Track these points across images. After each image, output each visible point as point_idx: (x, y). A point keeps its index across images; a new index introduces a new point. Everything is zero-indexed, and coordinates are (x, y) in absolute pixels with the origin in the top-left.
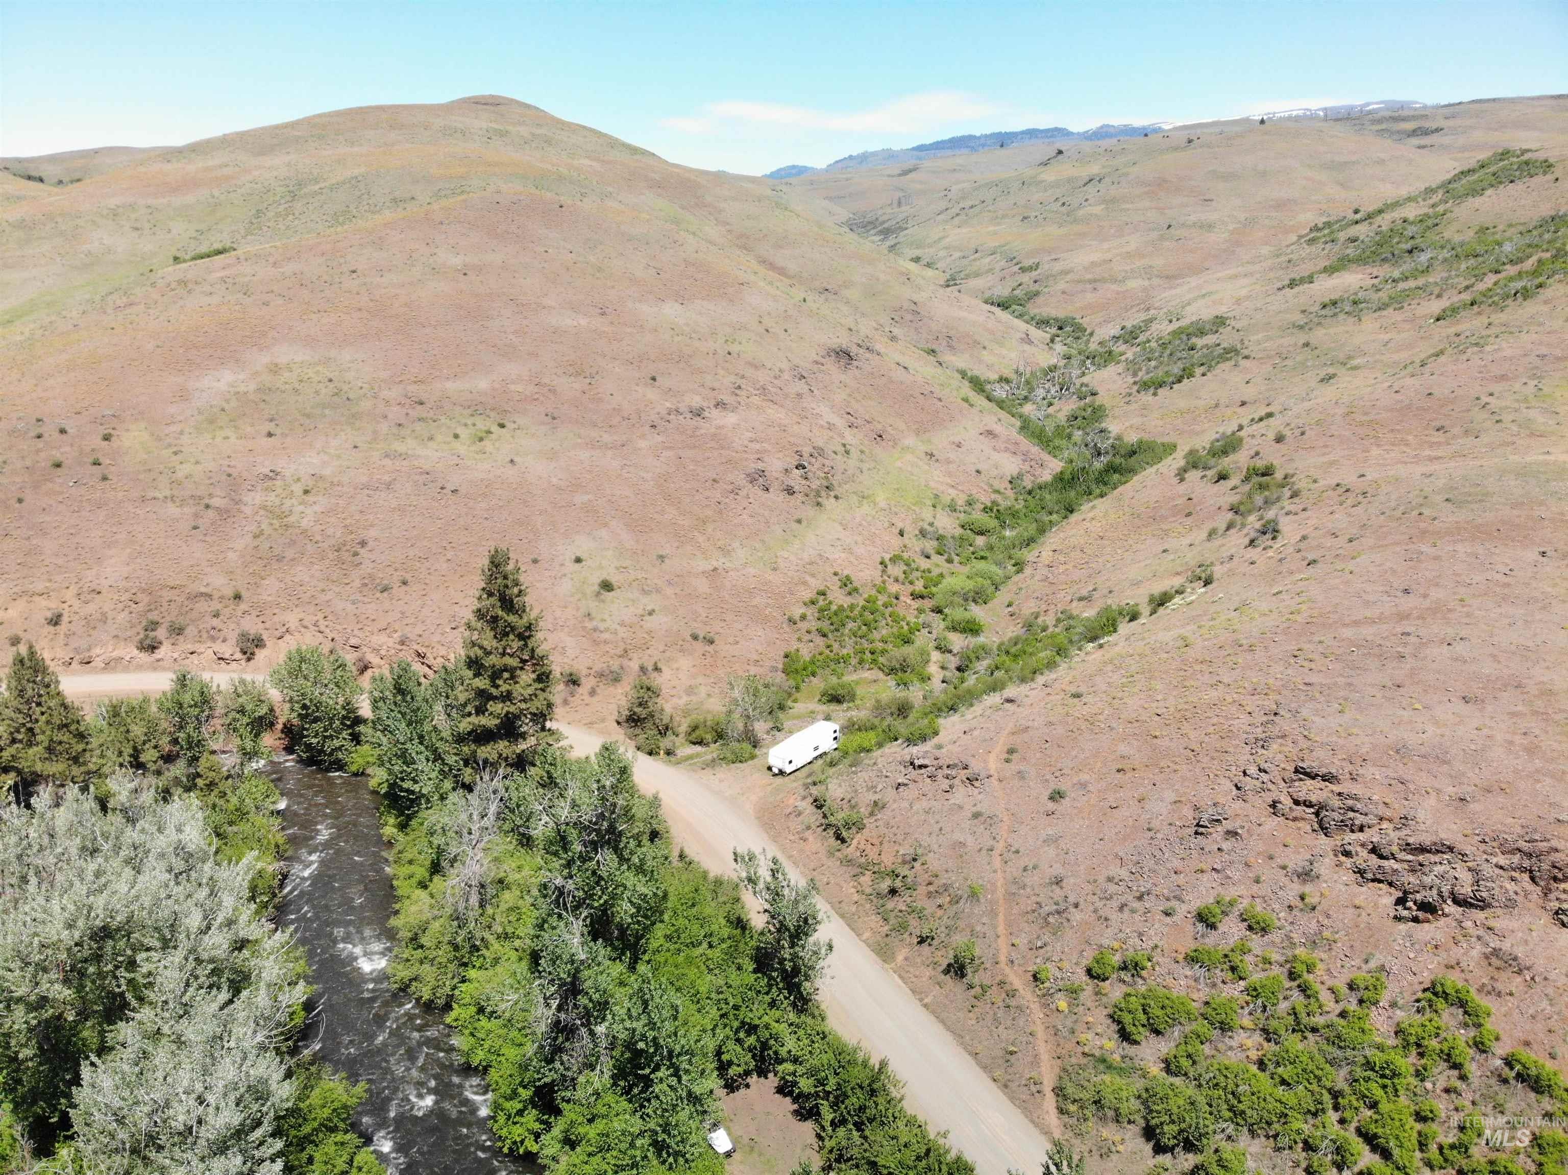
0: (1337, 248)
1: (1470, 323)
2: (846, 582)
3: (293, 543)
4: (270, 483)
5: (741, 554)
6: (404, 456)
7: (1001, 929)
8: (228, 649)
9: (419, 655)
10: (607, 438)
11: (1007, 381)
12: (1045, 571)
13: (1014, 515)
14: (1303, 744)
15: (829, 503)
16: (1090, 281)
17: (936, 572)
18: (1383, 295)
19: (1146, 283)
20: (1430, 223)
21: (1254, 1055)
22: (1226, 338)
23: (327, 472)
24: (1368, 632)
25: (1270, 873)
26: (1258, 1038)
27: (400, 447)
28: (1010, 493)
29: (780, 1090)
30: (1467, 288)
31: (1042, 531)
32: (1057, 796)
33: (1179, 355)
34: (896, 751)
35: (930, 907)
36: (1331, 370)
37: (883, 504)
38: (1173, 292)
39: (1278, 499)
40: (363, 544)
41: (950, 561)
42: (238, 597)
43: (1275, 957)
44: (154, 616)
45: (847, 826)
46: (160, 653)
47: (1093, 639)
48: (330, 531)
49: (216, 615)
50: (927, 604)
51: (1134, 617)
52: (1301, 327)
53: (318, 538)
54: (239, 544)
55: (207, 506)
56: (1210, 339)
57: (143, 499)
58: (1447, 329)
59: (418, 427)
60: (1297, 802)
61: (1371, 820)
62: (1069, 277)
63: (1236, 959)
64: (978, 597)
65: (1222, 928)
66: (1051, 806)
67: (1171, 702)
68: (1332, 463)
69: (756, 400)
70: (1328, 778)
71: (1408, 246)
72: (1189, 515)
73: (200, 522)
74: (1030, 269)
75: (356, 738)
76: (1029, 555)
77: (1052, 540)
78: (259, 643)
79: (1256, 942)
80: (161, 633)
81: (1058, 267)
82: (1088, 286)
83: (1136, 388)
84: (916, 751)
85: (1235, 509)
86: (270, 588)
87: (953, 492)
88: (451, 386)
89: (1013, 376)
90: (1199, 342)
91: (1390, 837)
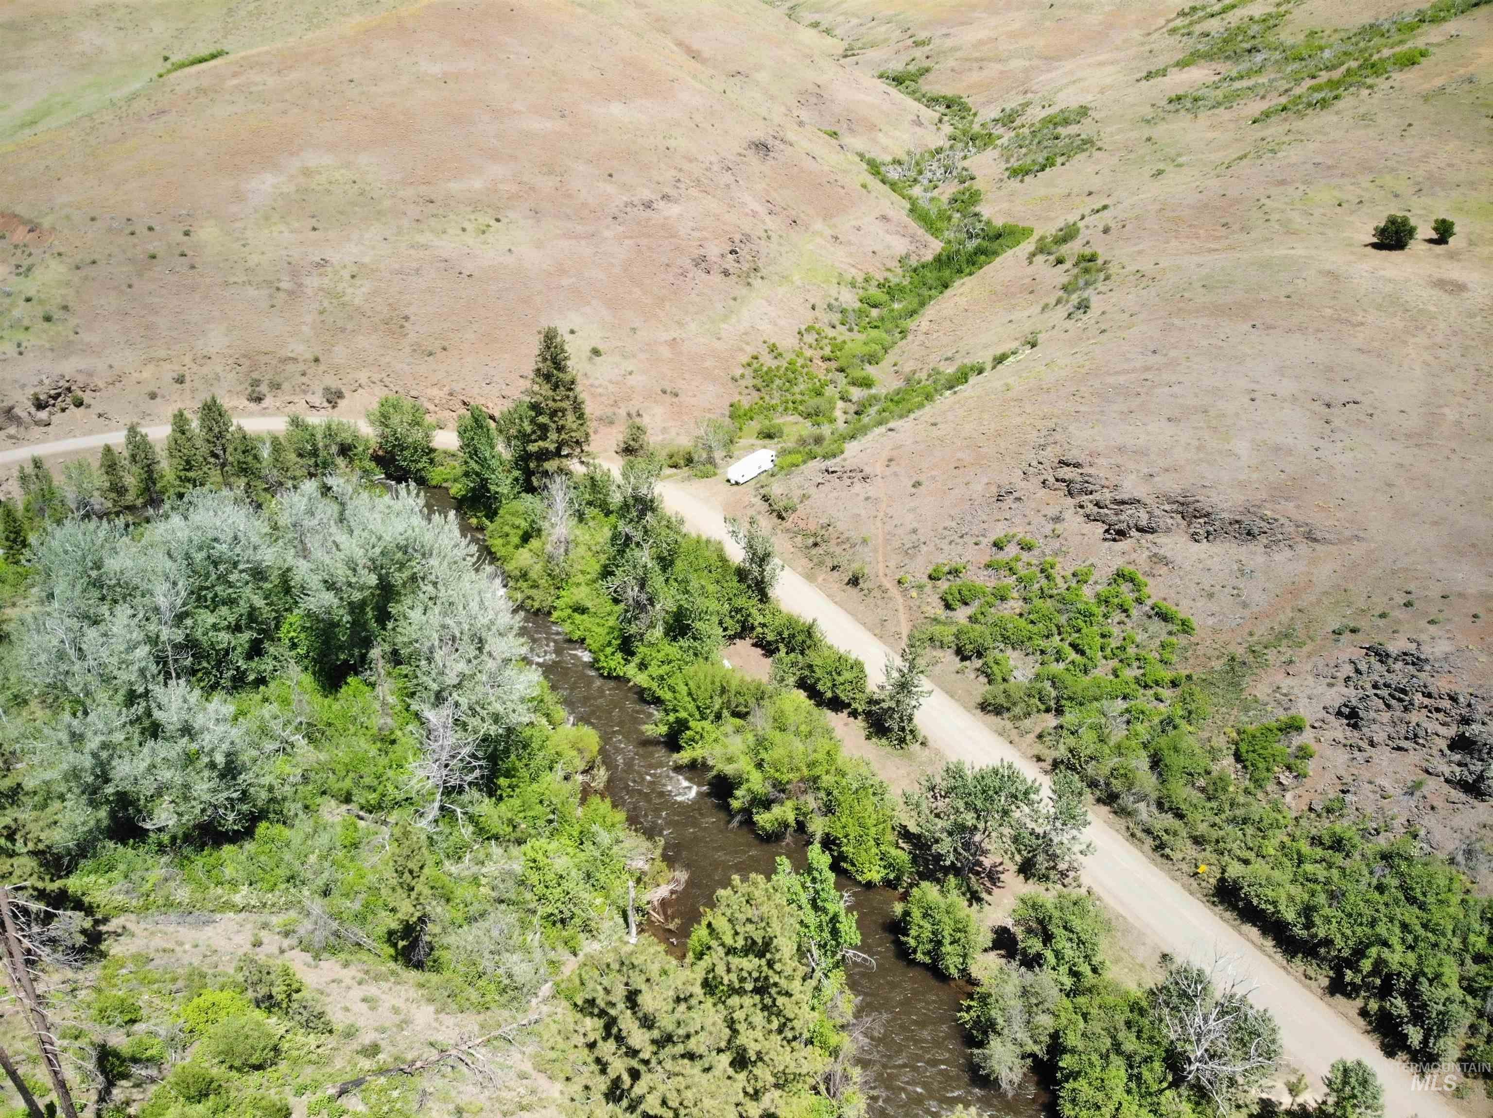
0: (1191, 41)
1: (1274, 129)
2: (773, 349)
3: (351, 318)
4: (322, 270)
5: (693, 327)
6: (425, 247)
7: (880, 559)
8: (317, 399)
9: (465, 403)
10: (580, 229)
11: (900, 163)
12: (922, 337)
13: (902, 290)
14: (1066, 446)
15: (757, 282)
16: (976, 60)
17: (839, 340)
18: (1220, 94)
19: (1027, 63)
20: (1272, 22)
21: (1018, 611)
22: (1085, 129)
23: (366, 260)
24: (1121, 379)
25: (1038, 520)
26: (1021, 603)
27: (421, 239)
28: (899, 271)
29: (755, 645)
30: (1286, 91)
31: (922, 304)
32: (917, 484)
33: (1045, 143)
34: (816, 465)
35: (838, 550)
36: (1161, 166)
37: (799, 283)
38: (1049, 76)
39: (1095, 282)
40: (406, 318)
41: (851, 330)
42: (317, 360)
43: (1034, 562)
44: (255, 375)
45: (786, 509)
46: (266, 403)
47: (951, 388)
48: (379, 308)
49: (304, 374)
50: (833, 365)
51: (980, 372)
52: (1148, 121)
53: (369, 314)
54: (309, 319)
55: (278, 289)
56: (1073, 129)
57: (227, 284)
58: (1259, 131)
59: (433, 222)
60: (1057, 480)
61: (1097, 487)
62: (959, 54)
63: (1013, 564)
64: (872, 359)
65: (1006, 549)
66: (913, 490)
67: (993, 426)
68: (1140, 252)
69: (694, 192)
70: (1077, 465)
71: (1247, 46)
72: (1032, 292)
73: (275, 302)
74: (923, 43)
75: (432, 461)
76: (910, 324)
77: (930, 311)
78: (340, 395)
79: (1025, 556)
80: (264, 388)
81: (948, 43)
82: (975, 65)
83: (1007, 174)
84: (831, 463)
85: (1064, 288)
86: (340, 353)
87: (853, 271)
88: (454, 187)
89: (904, 158)
90: (1062, 131)
91: (1106, 496)
